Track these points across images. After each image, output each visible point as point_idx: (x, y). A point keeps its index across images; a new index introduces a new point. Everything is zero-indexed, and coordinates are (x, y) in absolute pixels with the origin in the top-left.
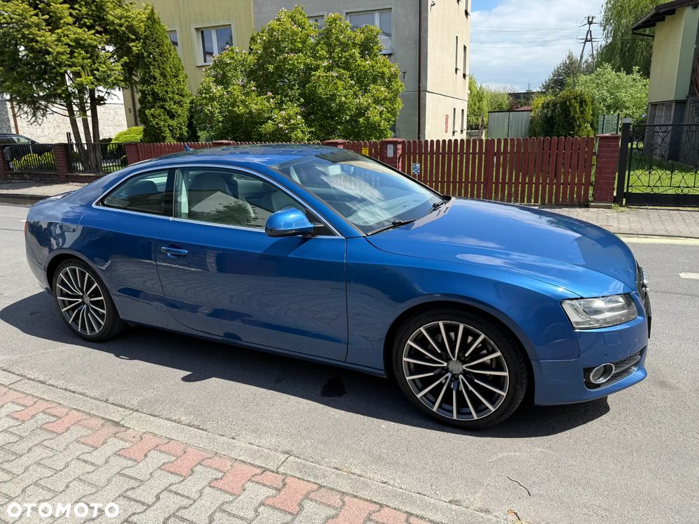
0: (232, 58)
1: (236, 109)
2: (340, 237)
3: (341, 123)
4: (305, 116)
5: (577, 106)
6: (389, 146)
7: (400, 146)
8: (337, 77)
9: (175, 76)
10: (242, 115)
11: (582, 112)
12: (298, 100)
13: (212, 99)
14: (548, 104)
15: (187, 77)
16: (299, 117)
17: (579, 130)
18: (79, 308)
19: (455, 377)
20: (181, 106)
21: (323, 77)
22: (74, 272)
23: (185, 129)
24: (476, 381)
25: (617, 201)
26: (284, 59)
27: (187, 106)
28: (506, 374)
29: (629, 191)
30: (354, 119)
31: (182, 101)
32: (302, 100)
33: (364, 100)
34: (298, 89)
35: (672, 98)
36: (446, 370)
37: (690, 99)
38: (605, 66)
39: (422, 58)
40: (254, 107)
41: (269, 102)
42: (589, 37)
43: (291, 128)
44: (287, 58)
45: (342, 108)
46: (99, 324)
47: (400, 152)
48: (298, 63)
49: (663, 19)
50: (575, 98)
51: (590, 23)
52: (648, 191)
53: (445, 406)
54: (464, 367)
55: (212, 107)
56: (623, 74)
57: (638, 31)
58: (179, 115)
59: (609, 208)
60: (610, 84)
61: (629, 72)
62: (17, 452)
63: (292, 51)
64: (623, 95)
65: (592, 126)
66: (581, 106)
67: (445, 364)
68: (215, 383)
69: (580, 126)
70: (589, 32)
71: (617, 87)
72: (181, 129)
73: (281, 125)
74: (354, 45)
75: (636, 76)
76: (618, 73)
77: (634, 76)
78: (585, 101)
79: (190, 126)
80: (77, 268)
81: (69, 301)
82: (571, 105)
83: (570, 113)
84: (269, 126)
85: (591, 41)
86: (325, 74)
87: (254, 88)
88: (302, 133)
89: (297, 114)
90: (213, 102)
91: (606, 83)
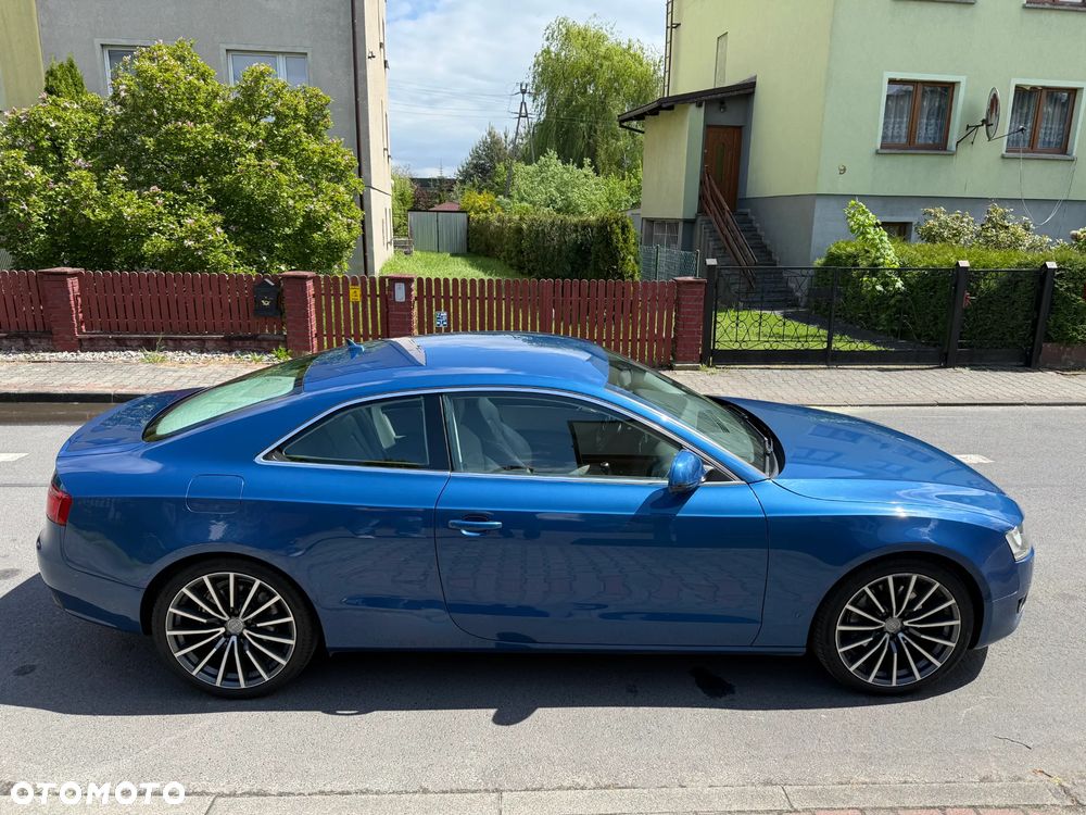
0: (58, 118)
1: (87, 212)
3: (278, 240)
4: (225, 226)
5: (619, 231)
6: (397, 285)
7: (414, 286)
8: (277, 168)
10: (100, 223)
11: (625, 241)
12: (205, 199)
13: (27, 190)
14: (576, 226)
16: (219, 229)
17: (622, 264)
21: (254, 166)
25: (703, 359)
26: (177, 129)
29: (716, 347)
30: (301, 236)
32: (213, 200)
33: (319, 206)
34: (204, 183)
35: (679, 215)
37: (700, 219)
38: (551, 154)
40: (127, 212)
41: (155, 203)
42: (523, 111)
43: (206, 248)
44: (181, 129)
46: (272, 665)
47: (414, 293)
48: (203, 138)
49: (657, 114)
50: (616, 223)
51: (523, 92)
52: (736, 346)
55: (27, 205)
56: (573, 168)
57: (625, 124)
59: (697, 369)
61: (581, 166)
63: (190, 117)
64: (574, 195)
65: (635, 259)
66: (623, 233)
69: (623, 259)
70: (523, 103)
71: (566, 184)
73: (188, 243)
75: (588, 170)
76: (567, 166)
77: (586, 172)
78: (627, 227)
80: (232, 574)
81: (195, 636)
82: (612, 232)
83: (611, 238)
84: (158, 243)
85: (526, 116)
86: (257, 163)
87: (123, 178)
88: (226, 256)
89: (214, 225)
90: (29, 194)
91: (553, 177)
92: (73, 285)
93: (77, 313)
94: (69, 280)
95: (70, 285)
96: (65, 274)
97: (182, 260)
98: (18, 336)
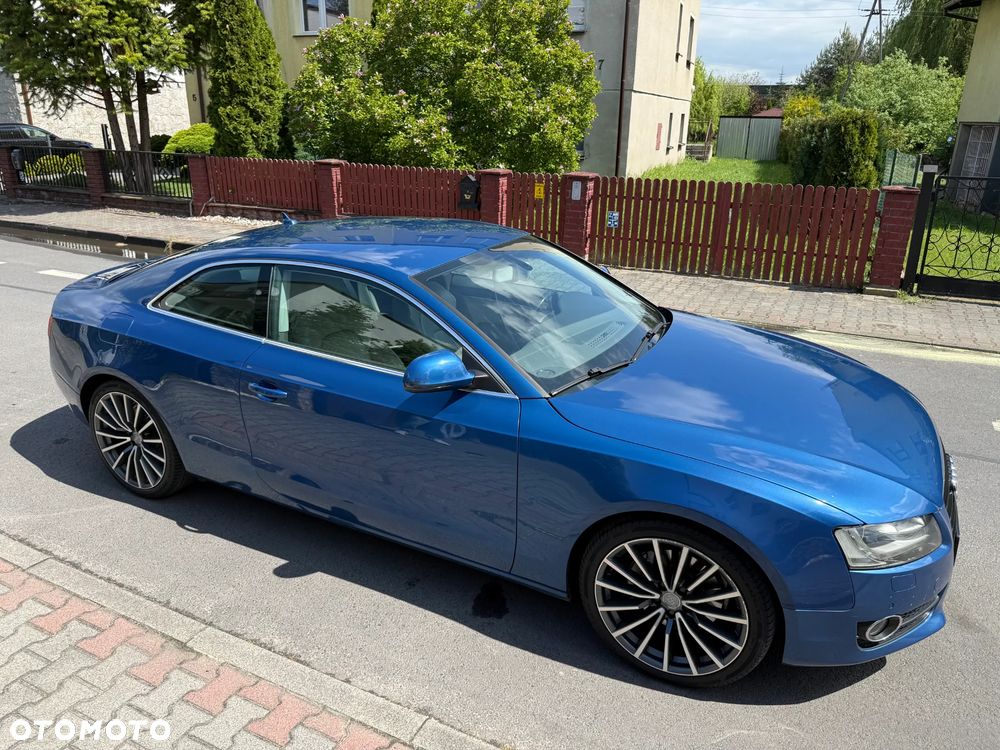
0: (348, 35)
1: (352, 113)
2: (511, 395)
3: (503, 140)
4: (454, 127)
5: (856, 133)
6: (574, 183)
7: (591, 185)
8: (502, 71)
9: (263, 58)
10: (360, 123)
11: (863, 144)
12: (443, 102)
13: (318, 96)
14: (813, 126)
15: (280, 59)
16: (444, 129)
17: (855, 170)
18: (127, 450)
19: (670, 614)
20: (271, 103)
21: (481, 70)
22: (120, 399)
23: (275, 137)
24: (700, 625)
25: (905, 286)
26: (426, 39)
27: (279, 103)
28: (745, 622)
29: (925, 272)
30: (524, 134)
31: (272, 95)
32: (449, 103)
33: (540, 108)
34: (443, 87)
35: (995, 119)
36: (658, 603)
39: (629, 40)
40: (378, 112)
41: (400, 104)
42: (877, 7)
43: (431, 145)
44: (429, 38)
45: (507, 118)
46: (155, 477)
47: (590, 192)
48: (446, 47)
50: (854, 122)
52: (953, 274)
53: (653, 651)
54: (684, 603)
55: (316, 108)
56: (923, 68)
57: (954, 11)
58: (268, 117)
59: (893, 295)
60: (902, 82)
61: (933, 65)
62: (44, 688)
63: (436, 28)
65: (875, 164)
66: (862, 134)
67: (657, 596)
68: (320, 581)
69: (857, 164)
72: (269, 137)
73: (416, 141)
74: (530, 23)
75: (942, 71)
76: (916, 66)
77: (940, 72)
78: (868, 127)
79: (283, 133)
80: (124, 395)
81: (112, 439)
82: (847, 132)
83: (845, 143)
84: (399, 141)
85: (879, 13)
86: (484, 67)
87: (379, 83)
88: (448, 155)
89: (441, 124)
90: (318, 100)
91: (897, 80)
92: (336, 174)
93: (338, 197)
94: (334, 170)
95: (334, 174)
96: (330, 164)
97: (413, 156)
98: (301, 213)
